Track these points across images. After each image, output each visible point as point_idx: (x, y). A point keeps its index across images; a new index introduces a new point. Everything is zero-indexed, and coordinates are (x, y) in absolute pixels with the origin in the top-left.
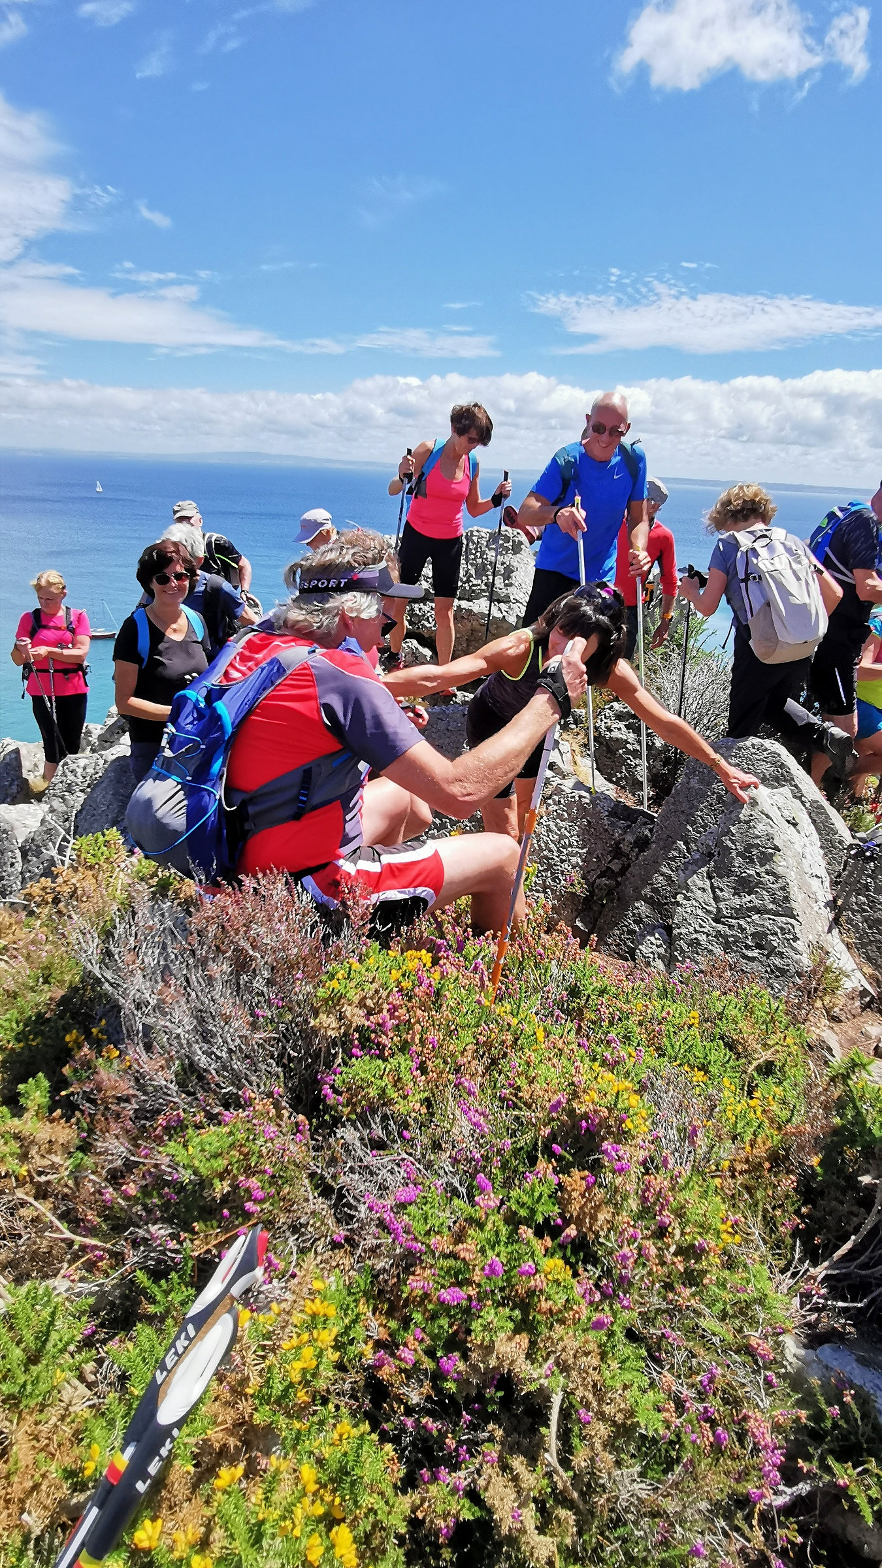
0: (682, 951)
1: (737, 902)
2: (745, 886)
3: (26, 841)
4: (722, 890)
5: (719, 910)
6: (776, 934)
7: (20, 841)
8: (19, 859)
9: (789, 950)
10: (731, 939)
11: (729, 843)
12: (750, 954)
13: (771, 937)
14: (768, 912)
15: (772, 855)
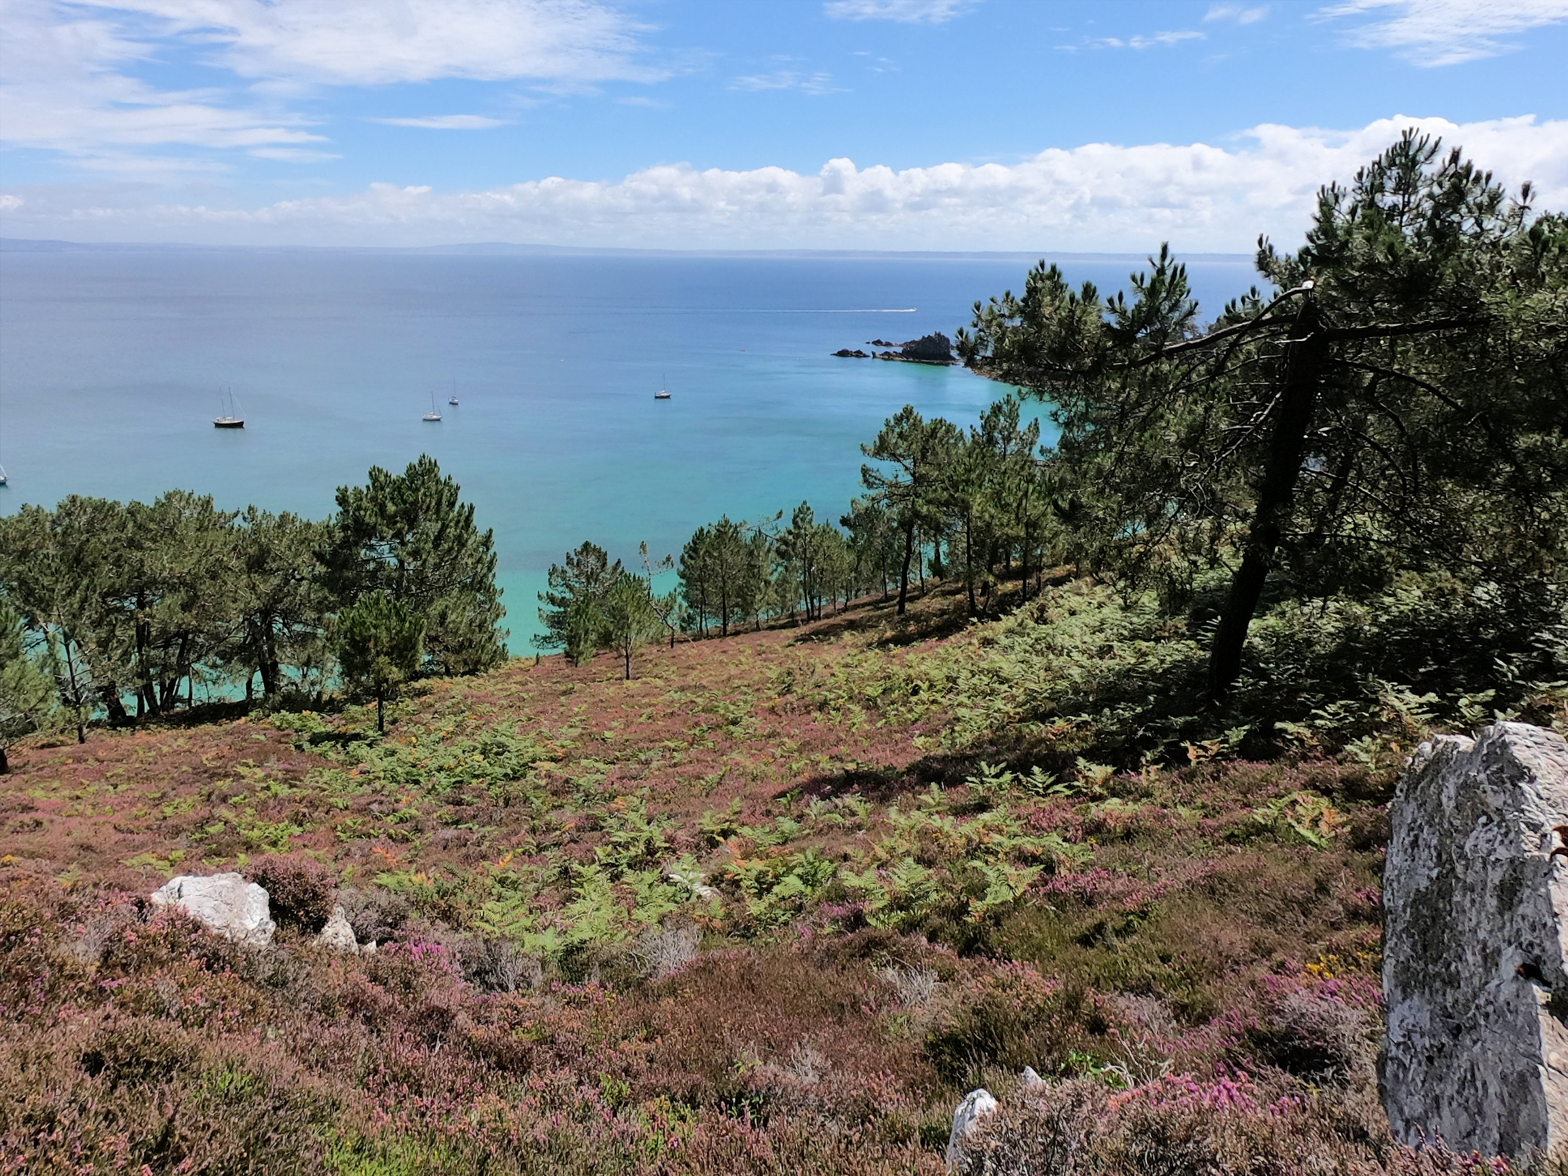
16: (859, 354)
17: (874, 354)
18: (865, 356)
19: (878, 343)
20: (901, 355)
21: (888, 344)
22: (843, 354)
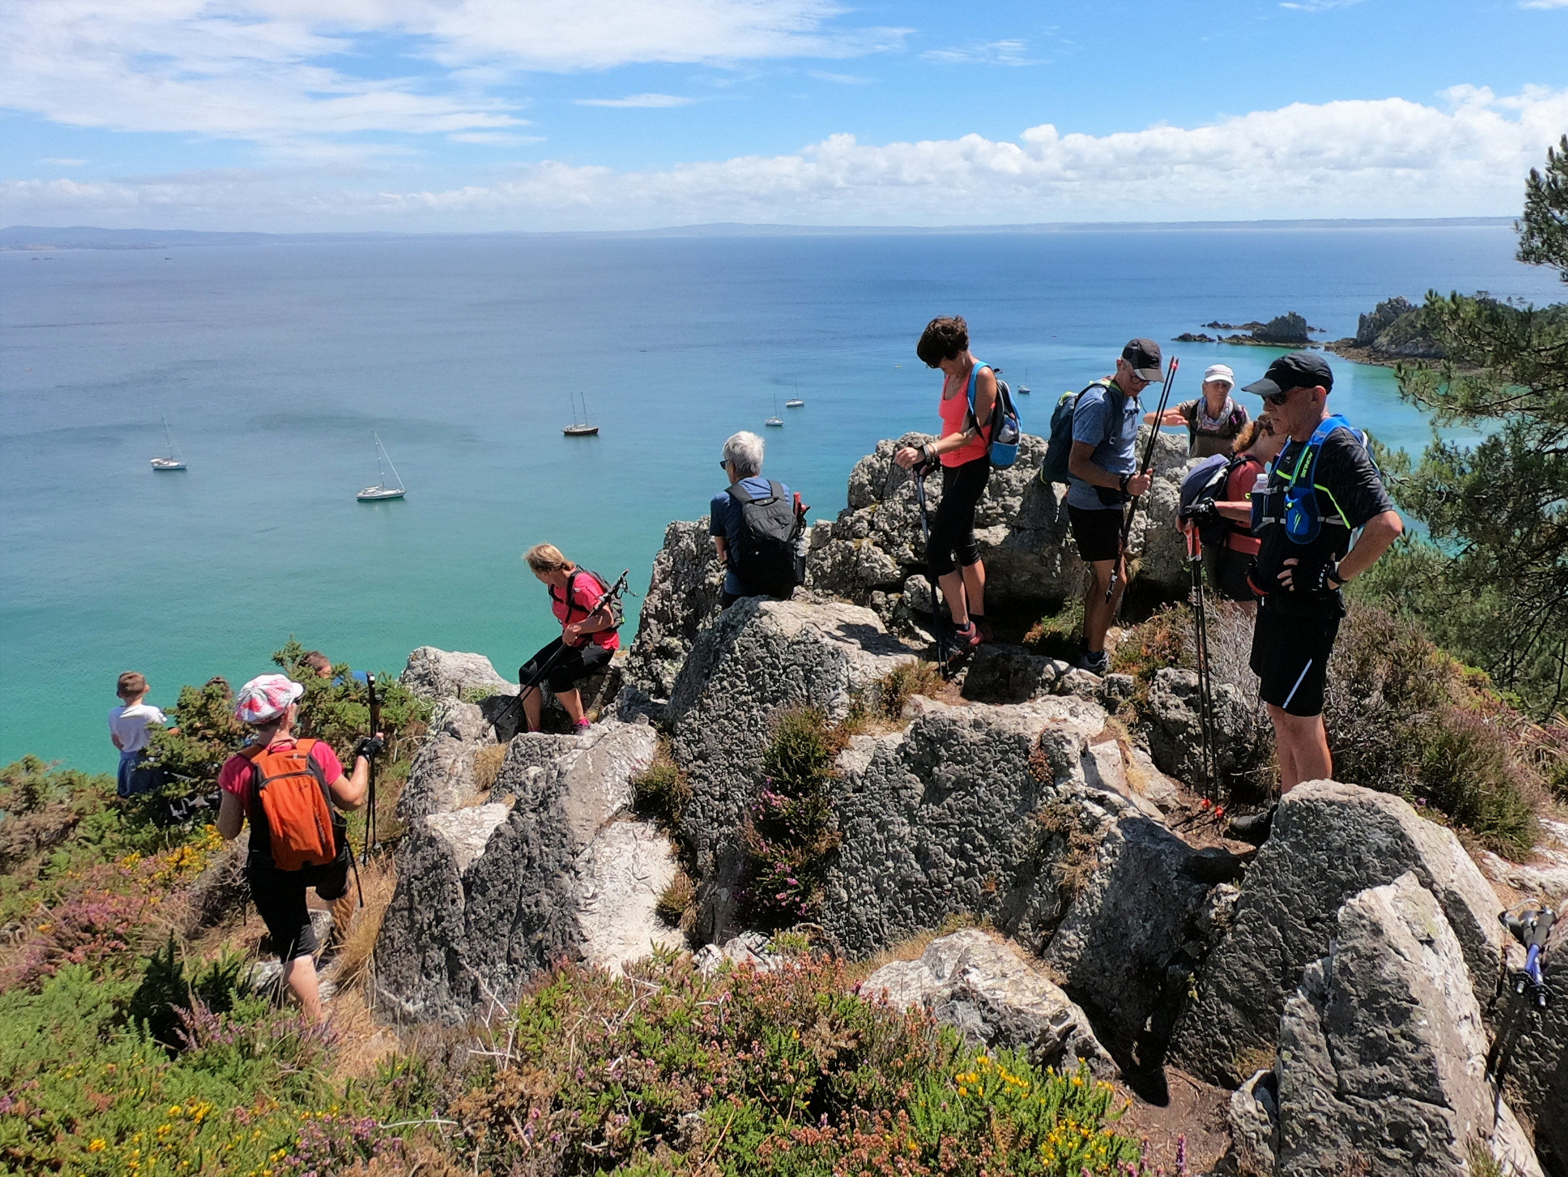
0: (1295, 1137)
1: (1365, 1073)
2: (1373, 1051)
3: (469, 871)
4: (1343, 1053)
5: (1341, 1082)
6: (1421, 1129)
7: (462, 870)
8: (462, 894)
9: (1443, 1155)
10: (1361, 1128)
11: (1347, 985)
12: (1388, 1152)
13: (1415, 1133)
14: (1410, 1094)
15: (1408, 1011)
16: (1203, 338)
17: (1220, 338)
18: (1211, 341)
19: (1214, 325)
20: (1251, 338)
21: (1227, 327)
22: (1185, 338)
